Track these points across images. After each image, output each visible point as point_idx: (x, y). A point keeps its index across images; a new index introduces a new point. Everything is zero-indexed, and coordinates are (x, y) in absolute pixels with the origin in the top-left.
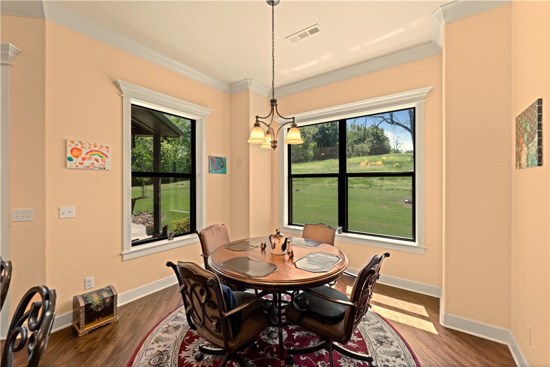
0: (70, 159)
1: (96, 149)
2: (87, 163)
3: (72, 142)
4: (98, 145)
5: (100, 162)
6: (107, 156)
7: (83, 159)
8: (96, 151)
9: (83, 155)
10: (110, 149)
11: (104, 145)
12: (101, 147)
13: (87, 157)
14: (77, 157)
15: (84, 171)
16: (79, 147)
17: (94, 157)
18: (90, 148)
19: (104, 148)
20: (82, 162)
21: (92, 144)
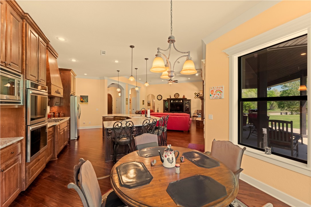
0: (211, 95)
1: (218, 89)
2: (215, 96)
3: (211, 88)
4: (219, 87)
5: (220, 95)
6: (222, 92)
7: (214, 95)
8: (218, 90)
9: (214, 93)
10: (223, 88)
11: (221, 87)
12: (220, 88)
13: (215, 93)
14: (212, 94)
15: (214, 100)
16: (213, 90)
17: (218, 93)
18: (216, 89)
19: (221, 88)
20: (214, 96)
21: (217, 87)
